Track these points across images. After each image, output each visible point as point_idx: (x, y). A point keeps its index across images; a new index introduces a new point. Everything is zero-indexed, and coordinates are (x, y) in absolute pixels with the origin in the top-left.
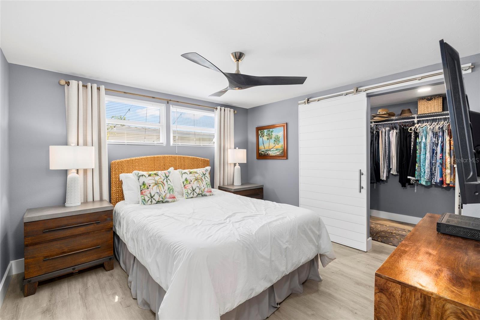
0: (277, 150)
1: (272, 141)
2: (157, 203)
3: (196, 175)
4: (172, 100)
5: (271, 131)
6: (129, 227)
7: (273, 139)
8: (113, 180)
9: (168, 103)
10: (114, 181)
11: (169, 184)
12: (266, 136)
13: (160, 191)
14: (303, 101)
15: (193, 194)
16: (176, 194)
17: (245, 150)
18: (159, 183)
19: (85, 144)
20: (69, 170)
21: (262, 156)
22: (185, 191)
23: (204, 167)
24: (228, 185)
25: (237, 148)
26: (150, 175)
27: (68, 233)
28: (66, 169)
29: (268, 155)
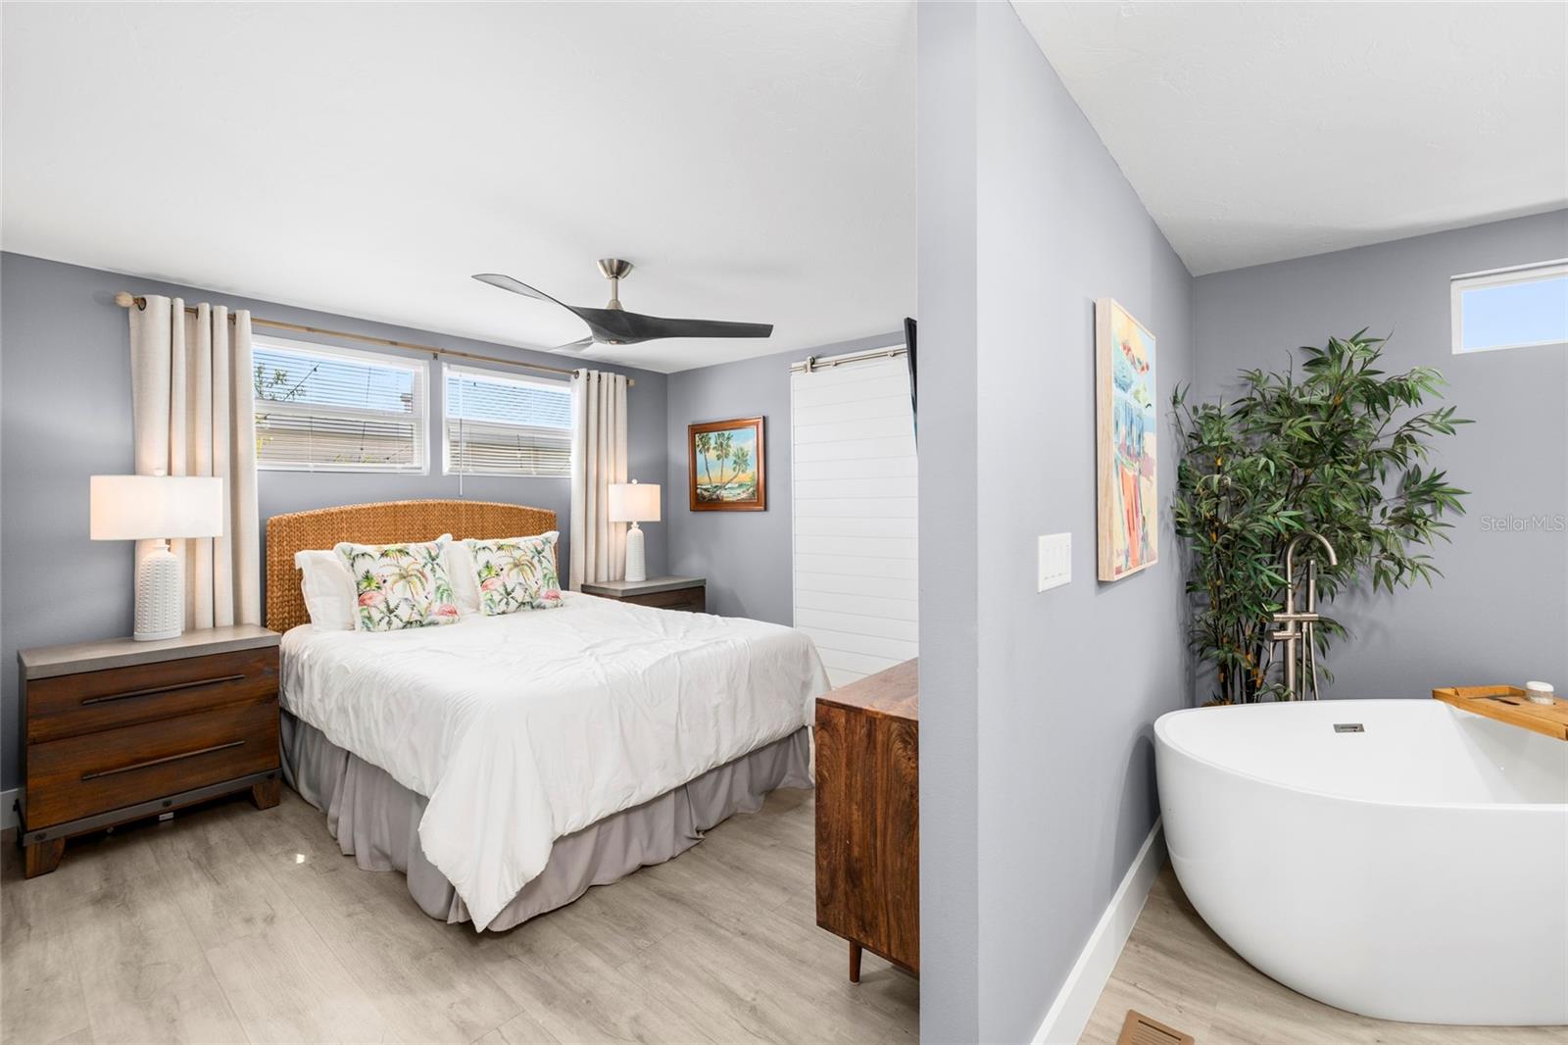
0: (741, 486)
1: (729, 462)
2: (404, 627)
3: (517, 554)
4: (446, 349)
5: (726, 436)
6: (330, 685)
7: (732, 458)
8: (274, 569)
9: (436, 357)
10: (276, 572)
11: (439, 578)
12: (714, 448)
13: (414, 593)
14: (802, 364)
15: (507, 603)
16: (457, 605)
17: (657, 488)
18: (410, 573)
19: (192, 470)
20: (141, 541)
21: (706, 503)
22: (483, 596)
23: (541, 533)
24: (609, 581)
25: (635, 481)
26: (384, 554)
27: (151, 706)
28: (133, 538)
29: (718, 498)
